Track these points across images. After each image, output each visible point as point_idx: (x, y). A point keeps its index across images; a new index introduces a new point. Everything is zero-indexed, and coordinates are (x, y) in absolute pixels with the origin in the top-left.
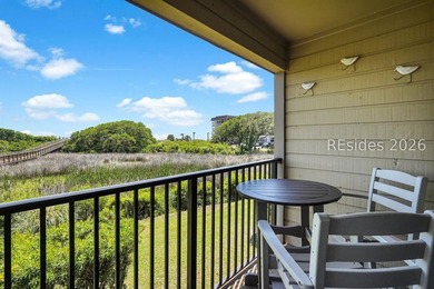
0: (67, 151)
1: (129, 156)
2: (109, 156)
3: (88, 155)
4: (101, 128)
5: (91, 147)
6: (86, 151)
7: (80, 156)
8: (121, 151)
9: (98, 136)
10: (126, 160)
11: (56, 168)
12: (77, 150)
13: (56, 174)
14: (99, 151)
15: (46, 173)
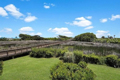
0: (74, 41)
1: (88, 43)
2: (83, 42)
3: (78, 42)
4: (81, 35)
5: (79, 40)
6: (78, 41)
7: (76, 42)
8: (86, 41)
9: (80, 37)
10: (88, 44)
11: (72, 44)
12: (76, 41)
13: (72, 46)
14: (81, 41)
15: (70, 45)
